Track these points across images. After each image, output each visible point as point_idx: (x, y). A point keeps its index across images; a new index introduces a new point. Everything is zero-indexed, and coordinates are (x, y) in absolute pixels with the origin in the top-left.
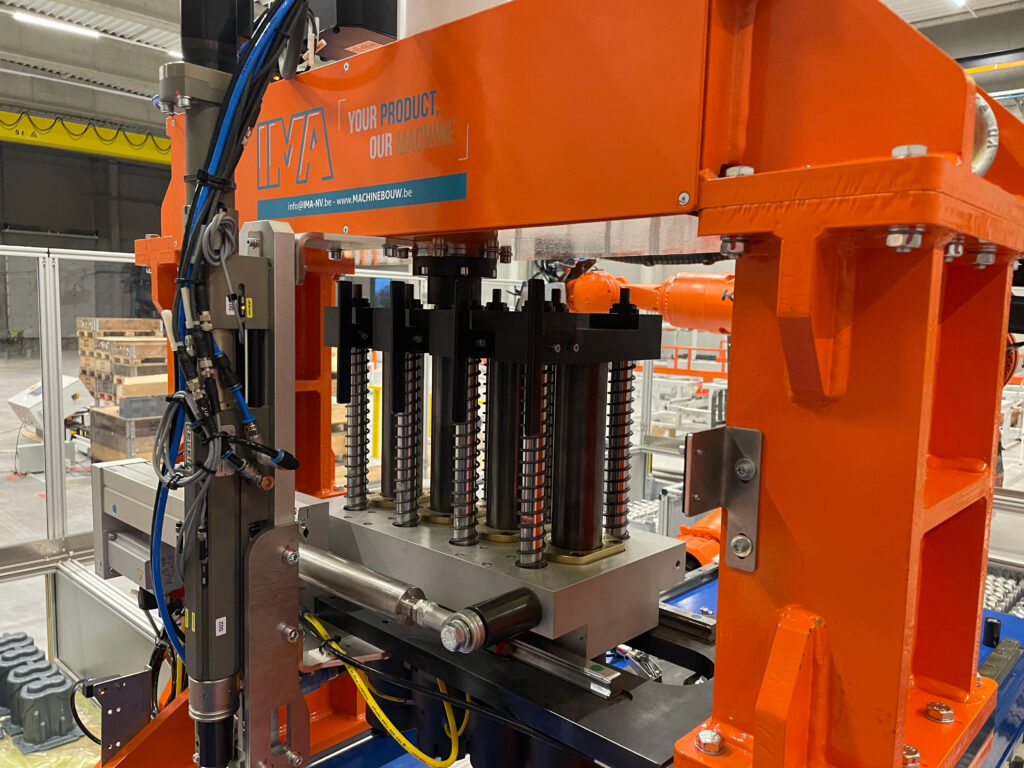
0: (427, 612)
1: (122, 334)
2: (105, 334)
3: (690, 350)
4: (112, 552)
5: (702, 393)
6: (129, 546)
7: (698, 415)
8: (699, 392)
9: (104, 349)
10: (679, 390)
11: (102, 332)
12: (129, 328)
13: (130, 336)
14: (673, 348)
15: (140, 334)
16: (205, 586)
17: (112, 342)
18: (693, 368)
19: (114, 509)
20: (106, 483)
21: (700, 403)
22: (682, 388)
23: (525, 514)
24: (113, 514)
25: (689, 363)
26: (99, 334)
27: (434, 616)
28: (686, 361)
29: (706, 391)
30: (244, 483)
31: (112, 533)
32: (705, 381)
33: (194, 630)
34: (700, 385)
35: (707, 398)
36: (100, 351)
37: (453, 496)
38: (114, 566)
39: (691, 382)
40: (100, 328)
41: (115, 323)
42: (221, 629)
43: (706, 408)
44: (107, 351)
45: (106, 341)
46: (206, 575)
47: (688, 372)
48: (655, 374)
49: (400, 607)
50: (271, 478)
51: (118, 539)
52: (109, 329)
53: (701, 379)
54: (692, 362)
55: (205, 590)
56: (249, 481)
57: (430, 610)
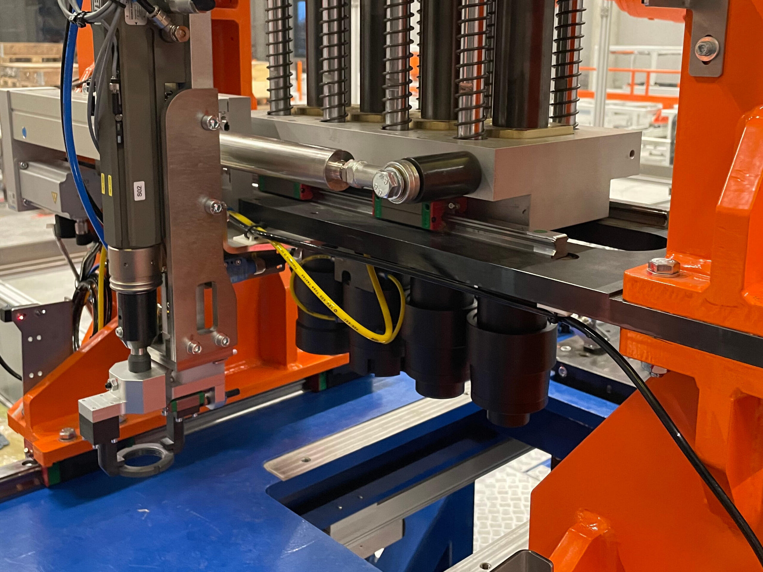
0: (357, 170)
1: (28, 60)
2: (11, 61)
3: (648, 73)
4: (24, 180)
5: (660, 120)
6: (41, 172)
7: (656, 144)
8: (657, 120)
9: (11, 77)
10: (635, 118)
11: (8, 57)
12: (36, 54)
13: (37, 62)
14: (629, 71)
15: (48, 60)
16: (121, 146)
17: (18, 68)
18: (651, 94)
19: (24, 132)
20: (13, 107)
21: (659, 131)
22: (639, 116)
23: (463, 80)
24: (23, 138)
25: (647, 90)
26: (4, 61)
27: (365, 172)
28: (644, 87)
29: (665, 119)
30: (156, 36)
31: (24, 162)
32: (665, 107)
33: (111, 194)
34: (659, 111)
35: (666, 126)
36: (7, 79)
37: (384, 76)
38: (28, 196)
39: (649, 109)
40: (5, 54)
41: (21, 47)
42: (140, 194)
43: (665, 137)
44: (15, 77)
45: (12, 68)
46: (121, 133)
47: (646, 98)
48: (608, 101)
49: (328, 170)
50: (186, 29)
51: (30, 168)
52: (15, 54)
53: (660, 106)
54: (651, 88)
55: (121, 151)
56: (161, 31)
57: (361, 168)
